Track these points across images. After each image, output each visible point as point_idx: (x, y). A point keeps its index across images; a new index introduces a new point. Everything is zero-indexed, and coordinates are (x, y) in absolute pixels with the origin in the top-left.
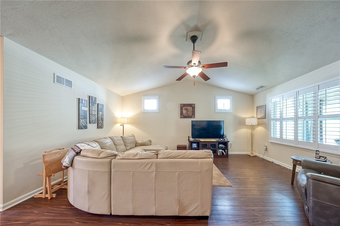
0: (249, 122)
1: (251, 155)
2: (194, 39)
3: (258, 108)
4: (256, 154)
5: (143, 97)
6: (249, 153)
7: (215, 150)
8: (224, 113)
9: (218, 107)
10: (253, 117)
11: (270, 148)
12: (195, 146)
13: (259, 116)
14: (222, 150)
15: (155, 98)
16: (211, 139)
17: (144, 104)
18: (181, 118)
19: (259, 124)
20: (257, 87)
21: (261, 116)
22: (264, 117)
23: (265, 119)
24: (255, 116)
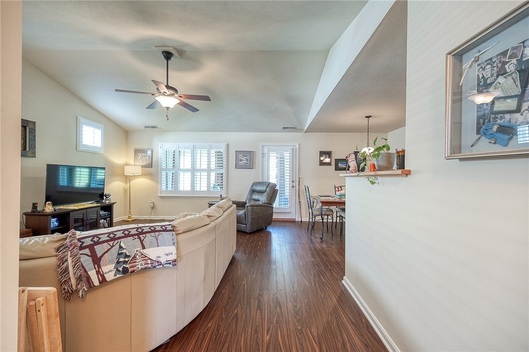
0: (128, 171)
2: (168, 56)
3: (137, 151)
6: (125, 218)
7: (96, 222)
8: (92, 152)
9: (83, 140)
10: (128, 165)
11: (160, 204)
13: (142, 164)
14: (104, 219)
19: (144, 175)
20: (146, 125)
21: (144, 163)
22: (150, 165)
23: (151, 168)
24: (132, 162)
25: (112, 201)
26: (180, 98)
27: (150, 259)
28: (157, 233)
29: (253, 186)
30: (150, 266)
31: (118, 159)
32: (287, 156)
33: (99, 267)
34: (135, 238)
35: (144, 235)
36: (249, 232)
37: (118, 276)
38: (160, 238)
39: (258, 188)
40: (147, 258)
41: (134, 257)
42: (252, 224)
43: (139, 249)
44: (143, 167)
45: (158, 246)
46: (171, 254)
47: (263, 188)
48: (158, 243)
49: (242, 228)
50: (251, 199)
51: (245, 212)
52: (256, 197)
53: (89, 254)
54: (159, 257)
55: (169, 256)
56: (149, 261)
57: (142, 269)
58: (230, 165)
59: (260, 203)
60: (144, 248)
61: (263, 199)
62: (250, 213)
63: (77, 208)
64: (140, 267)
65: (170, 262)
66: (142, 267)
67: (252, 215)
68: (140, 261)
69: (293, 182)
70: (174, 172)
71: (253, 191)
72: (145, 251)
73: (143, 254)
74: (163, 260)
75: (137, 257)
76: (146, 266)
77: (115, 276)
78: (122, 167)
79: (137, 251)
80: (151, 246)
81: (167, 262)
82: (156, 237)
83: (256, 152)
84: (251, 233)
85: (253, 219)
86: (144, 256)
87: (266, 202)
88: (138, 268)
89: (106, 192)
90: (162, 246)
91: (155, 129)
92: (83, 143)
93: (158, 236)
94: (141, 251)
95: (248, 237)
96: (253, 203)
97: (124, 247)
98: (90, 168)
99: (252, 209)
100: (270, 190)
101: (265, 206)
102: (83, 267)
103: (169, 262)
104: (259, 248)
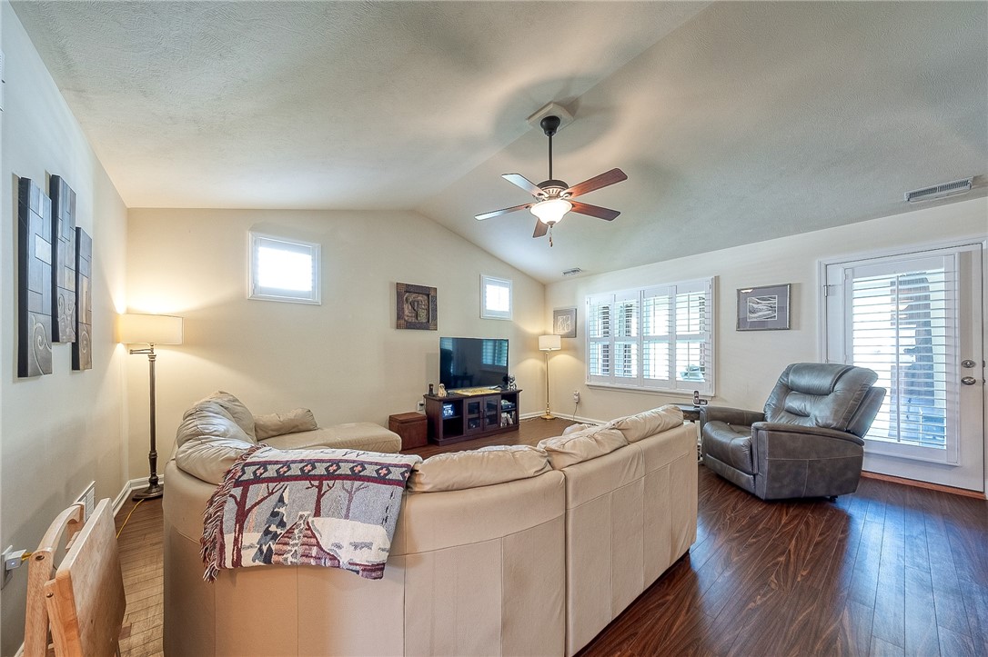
0: (545, 343)
1: (548, 417)
2: (551, 124)
3: (557, 313)
4: (554, 414)
5: (250, 235)
6: (542, 413)
7: (496, 415)
8: (498, 320)
9: (487, 304)
10: (545, 334)
11: (588, 397)
12: (450, 411)
13: (563, 332)
14: (508, 412)
15: (306, 250)
16: (476, 389)
17: (255, 265)
18: (398, 327)
19: (564, 349)
20: (566, 270)
21: (566, 331)
22: (573, 334)
23: (574, 339)
24: (551, 330)
25: (518, 388)
26: (570, 198)
27: (318, 545)
28: (357, 483)
29: (786, 374)
30: (313, 562)
31: (532, 327)
32: (938, 281)
33: (241, 531)
34: (313, 486)
35: (331, 483)
36: (763, 497)
37: (258, 563)
38: (357, 497)
39: (805, 381)
40: (313, 541)
41: (290, 531)
42: (773, 478)
43: (306, 513)
44: (562, 337)
45: (347, 517)
46: (369, 546)
47: (823, 382)
48: (348, 509)
49: (743, 481)
50: (778, 410)
51: (750, 440)
52: (794, 403)
53: (238, 500)
54: (339, 547)
55: (358, 551)
56: (314, 551)
57: (294, 565)
58: (723, 324)
59: (808, 424)
60: (317, 513)
61: (820, 413)
62: (765, 447)
63: (470, 394)
64: (290, 559)
65: (358, 568)
66: (294, 560)
67: (771, 454)
68: (297, 544)
69: (968, 364)
70: (608, 343)
71: (787, 389)
72: (318, 523)
73: (309, 529)
74: (345, 557)
75: (296, 531)
76: (305, 560)
77: (254, 560)
78: (536, 338)
79: (301, 517)
80: (335, 513)
81: (351, 567)
82: (350, 493)
83: (799, 285)
84: (769, 502)
85: (775, 465)
86: (310, 533)
87: (830, 422)
88: (286, 559)
89: (510, 374)
90: (355, 518)
91: (577, 274)
92: (488, 308)
93: (358, 489)
94: (310, 520)
95: (756, 509)
96: (783, 421)
97: (286, 501)
98: (495, 341)
99: (771, 439)
100: (849, 389)
101: (824, 435)
102: (222, 522)
103: (354, 568)
104: (782, 559)
